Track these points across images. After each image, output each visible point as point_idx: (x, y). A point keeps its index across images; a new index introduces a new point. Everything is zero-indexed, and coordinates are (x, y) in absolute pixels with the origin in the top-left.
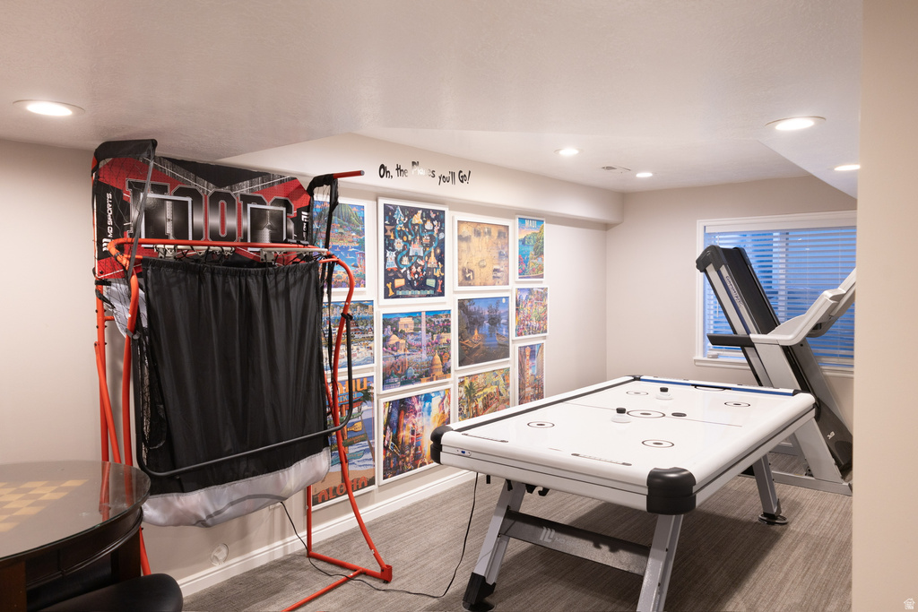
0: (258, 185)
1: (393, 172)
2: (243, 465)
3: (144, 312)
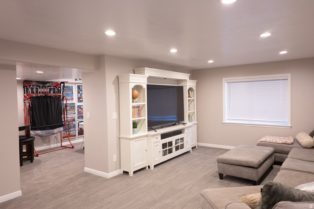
0: (50, 84)
1: (78, 80)
2: (47, 128)
3: (31, 104)
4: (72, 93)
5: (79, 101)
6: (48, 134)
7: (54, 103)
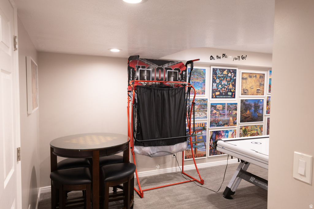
0: (170, 64)
1: (215, 58)
2: (161, 142)
3: (136, 98)
4: (204, 81)
5: (214, 97)
6: (162, 153)
7: (173, 98)
